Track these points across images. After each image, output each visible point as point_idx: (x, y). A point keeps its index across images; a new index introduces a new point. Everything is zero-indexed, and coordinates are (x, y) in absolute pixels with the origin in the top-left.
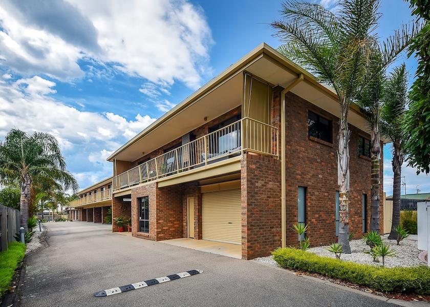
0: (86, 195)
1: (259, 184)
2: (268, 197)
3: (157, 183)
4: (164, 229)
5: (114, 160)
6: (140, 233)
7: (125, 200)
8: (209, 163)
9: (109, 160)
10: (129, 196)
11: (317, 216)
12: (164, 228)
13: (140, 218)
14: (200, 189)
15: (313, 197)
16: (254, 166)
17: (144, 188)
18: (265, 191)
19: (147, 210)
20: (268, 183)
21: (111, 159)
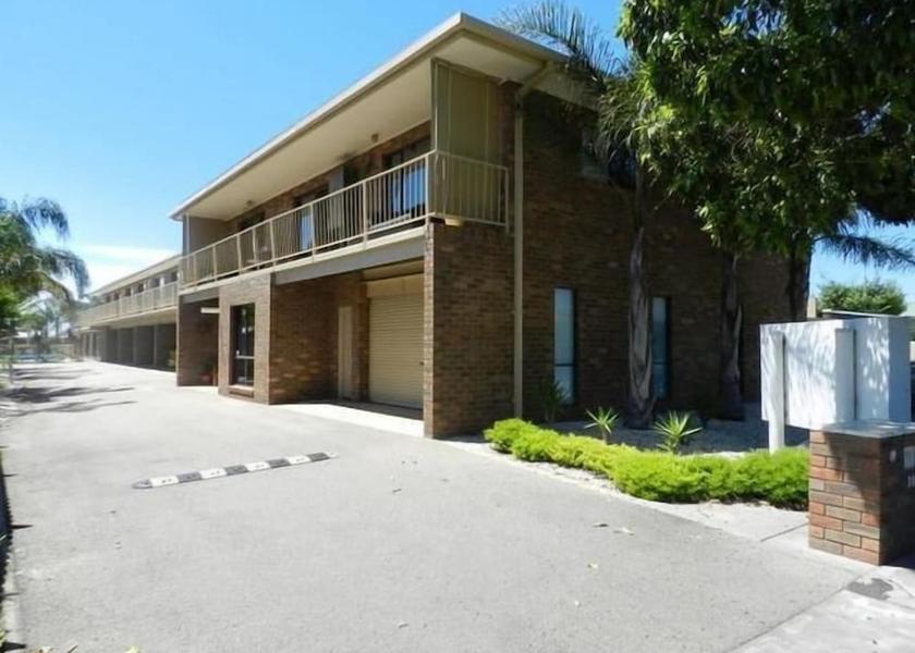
0: (117, 297)
1: (462, 284)
2: (482, 310)
3: (273, 275)
4: (287, 379)
5: (185, 217)
6: (236, 387)
7: (204, 311)
8: (371, 237)
9: (175, 217)
10: (214, 303)
11: (604, 351)
12: (287, 375)
13: (238, 352)
14: (364, 289)
15: (593, 311)
16: (450, 249)
17: (246, 283)
18: (475, 298)
19: (251, 335)
20: (481, 281)
21: (178, 214)
